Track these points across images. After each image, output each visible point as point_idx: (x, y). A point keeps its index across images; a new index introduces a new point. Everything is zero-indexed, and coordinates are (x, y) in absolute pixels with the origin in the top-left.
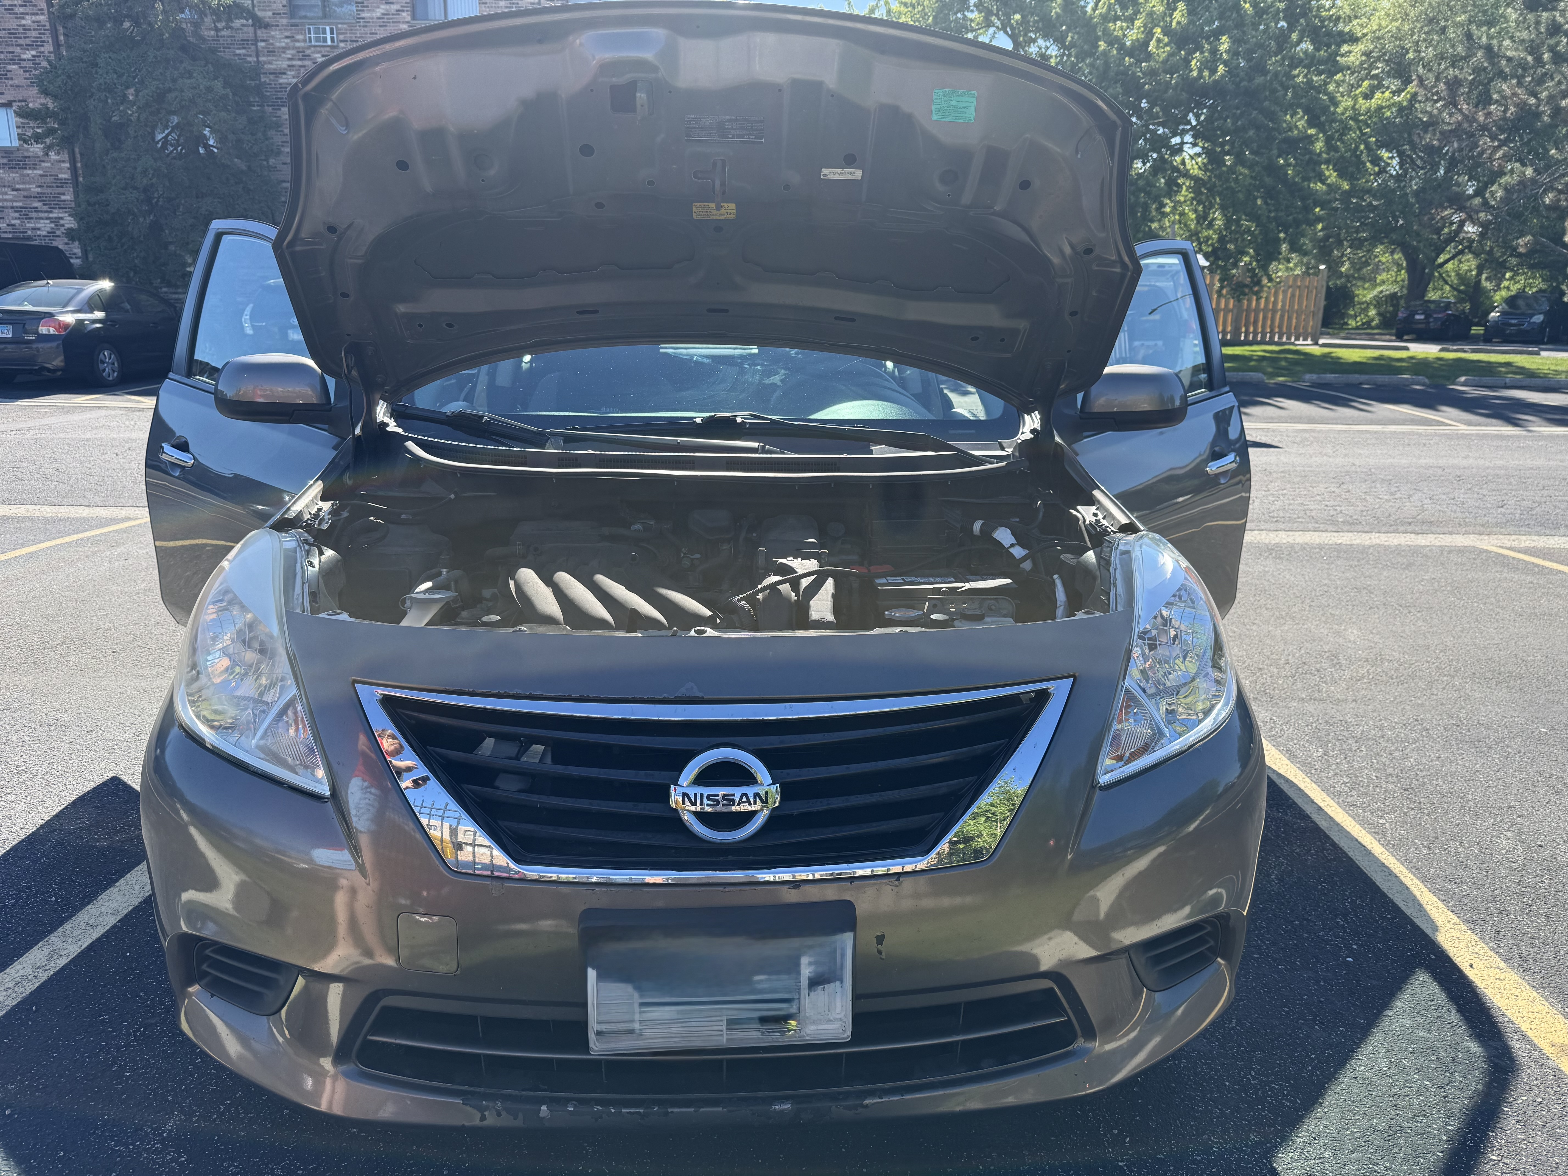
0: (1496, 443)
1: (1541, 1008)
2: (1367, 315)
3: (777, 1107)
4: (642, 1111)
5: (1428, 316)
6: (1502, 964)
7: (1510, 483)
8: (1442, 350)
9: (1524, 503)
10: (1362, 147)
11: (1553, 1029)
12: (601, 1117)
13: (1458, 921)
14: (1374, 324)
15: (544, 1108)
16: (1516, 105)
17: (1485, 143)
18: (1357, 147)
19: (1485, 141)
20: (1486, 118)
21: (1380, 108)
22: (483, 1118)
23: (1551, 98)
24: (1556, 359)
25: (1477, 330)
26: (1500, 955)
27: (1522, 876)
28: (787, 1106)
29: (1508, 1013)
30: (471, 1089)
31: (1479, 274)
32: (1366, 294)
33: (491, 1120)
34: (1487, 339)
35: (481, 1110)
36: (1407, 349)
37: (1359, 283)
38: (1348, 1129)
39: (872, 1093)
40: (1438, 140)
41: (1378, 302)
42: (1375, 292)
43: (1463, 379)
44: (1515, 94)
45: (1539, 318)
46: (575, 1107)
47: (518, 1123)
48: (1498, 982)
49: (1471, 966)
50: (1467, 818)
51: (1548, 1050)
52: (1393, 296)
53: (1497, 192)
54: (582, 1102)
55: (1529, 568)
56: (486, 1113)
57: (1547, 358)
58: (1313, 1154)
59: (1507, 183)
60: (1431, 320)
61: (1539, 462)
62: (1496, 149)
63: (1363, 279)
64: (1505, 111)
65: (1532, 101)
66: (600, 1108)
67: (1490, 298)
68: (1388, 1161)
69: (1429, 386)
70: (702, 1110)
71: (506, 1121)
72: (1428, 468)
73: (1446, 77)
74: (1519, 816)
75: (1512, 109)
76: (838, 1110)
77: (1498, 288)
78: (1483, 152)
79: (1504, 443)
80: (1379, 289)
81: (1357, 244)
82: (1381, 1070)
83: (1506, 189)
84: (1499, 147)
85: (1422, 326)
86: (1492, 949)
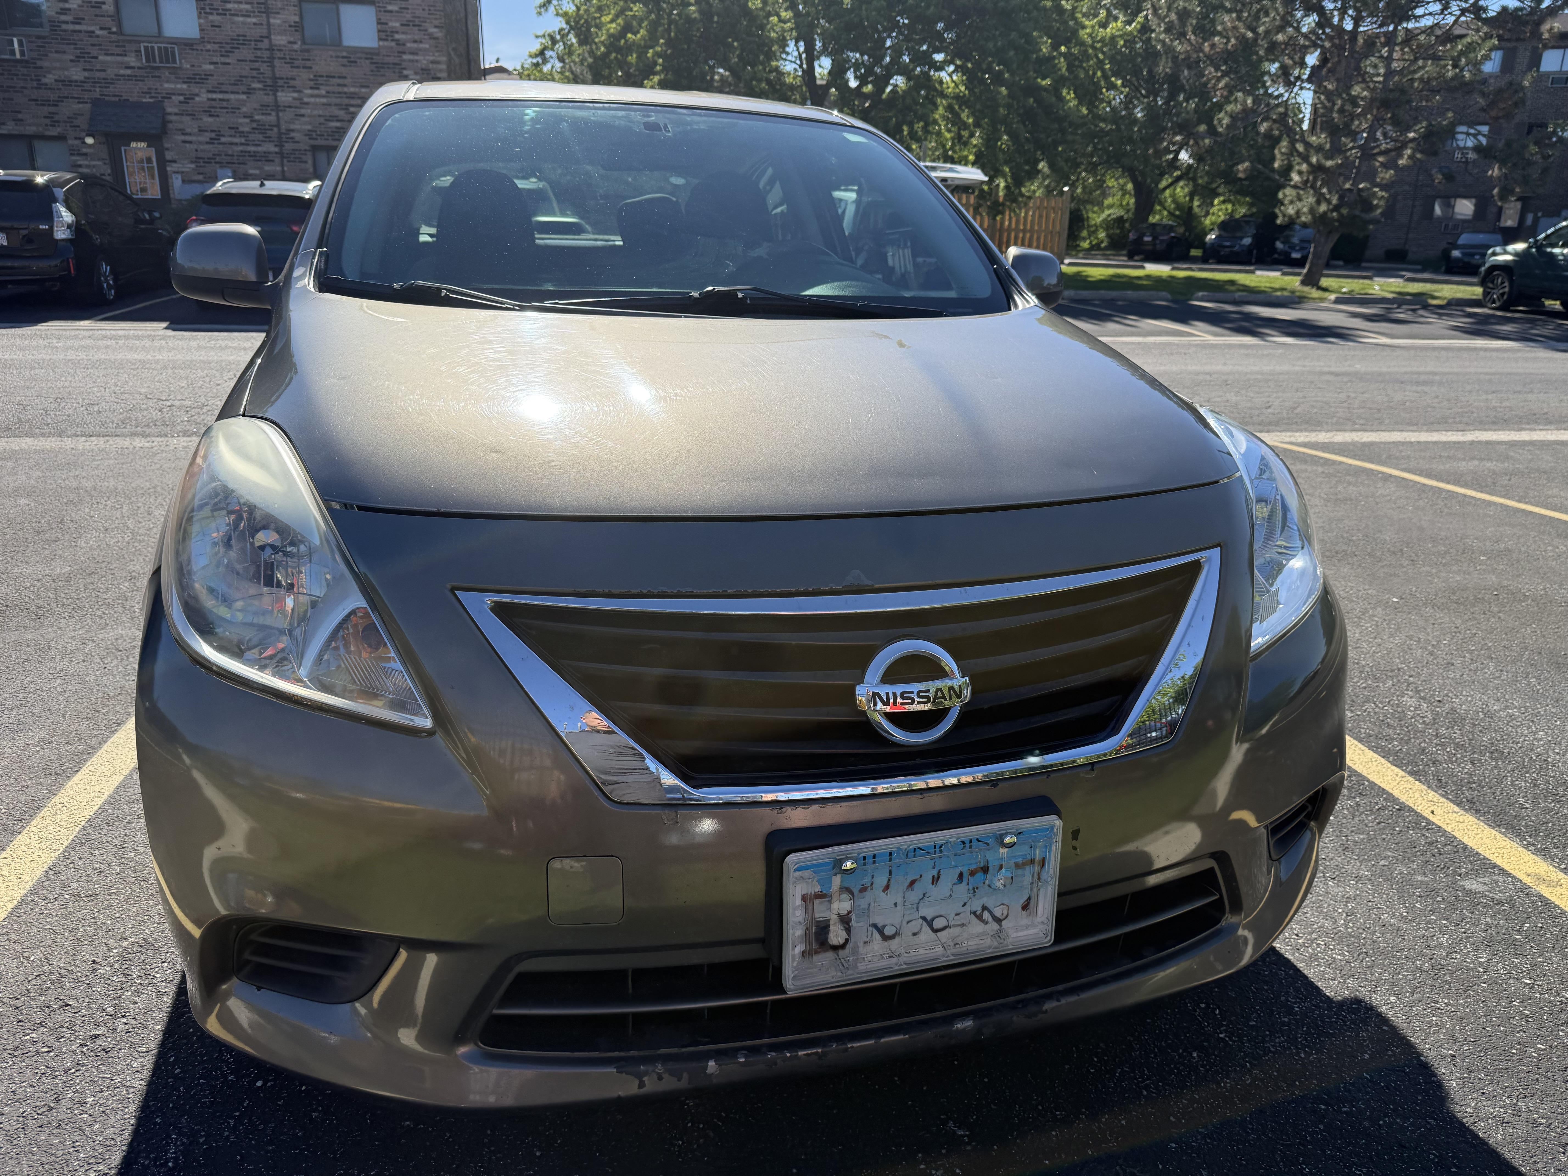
0: (1243, 351)
1: (1504, 843)
2: (1097, 238)
3: (959, 1026)
4: (820, 1050)
5: (1155, 238)
6: (1456, 809)
7: (1269, 387)
8: (1173, 269)
9: (1287, 404)
10: (1099, 74)
11: (1522, 861)
12: (776, 1064)
13: (1403, 774)
14: (1103, 245)
15: (711, 1063)
16: (1237, 38)
17: (1210, 73)
18: (1095, 74)
19: (1210, 71)
20: (1211, 49)
21: (1113, 38)
22: (641, 1085)
23: (1267, 32)
24: (1268, 277)
25: (1194, 252)
26: (1451, 801)
27: (1437, 729)
28: (969, 1023)
29: (1480, 851)
30: (622, 1054)
31: (1192, 200)
32: (1097, 217)
33: (651, 1085)
34: (1204, 260)
35: (639, 1076)
36: (1143, 267)
37: (1089, 207)
38: (1399, 973)
39: (1049, 997)
40: (1171, 68)
41: (1108, 225)
42: (1104, 216)
43: (1200, 294)
44: (1235, 28)
45: (1247, 241)
46: (746, 1056)
47: (684, 1083)
48: (1461, 825)
49: (1432, 812)
50: (1370, 682)
51: (1528, 881)
52: (1120, 220)
53: (1223, 119)
54: (754, 1051)
55: (1315, 460)
56: (645, 1079)
57: (1262, 276)
58: (1381, 1000)
59: (1232, 111)
60: (1158, 242)
61: (1286, 367)
62: (1219, 79)
63: (1093, 203)
64: (1226, 43)
65: (1250, 35)
66: (774, 1054)
67: (1201, 223)
68: (1445, 997)
69: (1173, 301)
70: (882, 1040)
71: (669, 1084)
72: (1198, 374)
73: (1177, 8)
74: (1410, 676)
75: (1233, 41)
76: (1018, 1020)
77: (1207, 214)
78: (1209, 80)
79: (1250, 351)
80: (1107, 212)
81: (1092, 168)
82: (1401, 915)
83: (1231, 116)
84: (1223, 76)
85: (1150, 248)
86: (1443, 796)
